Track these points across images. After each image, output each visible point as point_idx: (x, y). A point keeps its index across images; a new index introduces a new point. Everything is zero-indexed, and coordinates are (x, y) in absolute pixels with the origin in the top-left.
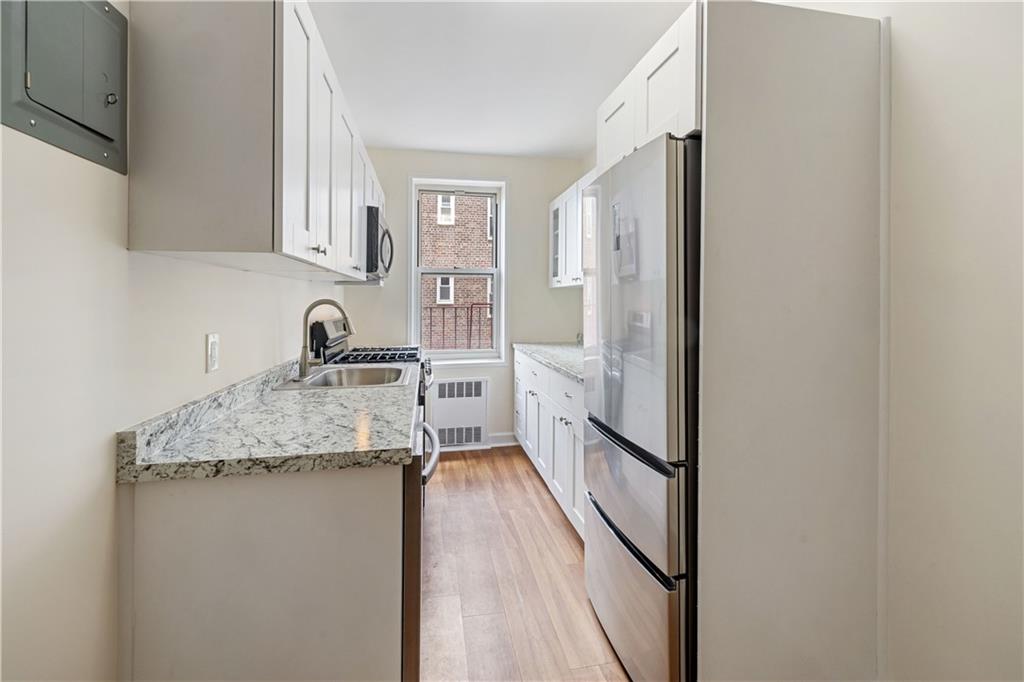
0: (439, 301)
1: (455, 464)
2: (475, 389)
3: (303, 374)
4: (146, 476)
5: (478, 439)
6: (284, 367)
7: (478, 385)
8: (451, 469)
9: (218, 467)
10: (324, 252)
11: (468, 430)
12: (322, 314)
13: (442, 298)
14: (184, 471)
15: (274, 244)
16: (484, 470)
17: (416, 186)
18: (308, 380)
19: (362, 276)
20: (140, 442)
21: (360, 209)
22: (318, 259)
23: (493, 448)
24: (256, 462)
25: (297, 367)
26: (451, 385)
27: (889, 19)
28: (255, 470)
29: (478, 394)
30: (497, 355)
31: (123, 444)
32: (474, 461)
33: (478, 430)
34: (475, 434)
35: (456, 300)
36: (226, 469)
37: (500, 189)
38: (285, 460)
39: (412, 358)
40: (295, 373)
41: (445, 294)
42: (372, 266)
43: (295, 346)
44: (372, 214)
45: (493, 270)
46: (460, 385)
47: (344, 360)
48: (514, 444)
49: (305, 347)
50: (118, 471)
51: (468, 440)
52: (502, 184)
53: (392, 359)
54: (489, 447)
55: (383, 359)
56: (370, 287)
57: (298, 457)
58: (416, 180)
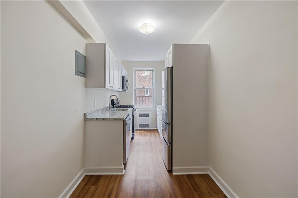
0: (145, 95)
1: (142, 132)
2: (147, 115)
3: (109, 109)
4: (88, 119)
5: (148, 127)
6: (106, 107)
7: (148, 114)
8: (141, 132)
9: (97, 119)
10: (112, 87)
11: (146, 125)
12: (114, 98)
13: (146, 94)
14: (92, 119)
15: (104, 87)
16: (149, 134)
17: (135, 69)
18: (110, 110)
19: (121, 90)
20: (87, 115)
21: (121, 76)
22: (112, 88)
23: (152, 129)
24: (102, 118)
25: (108, 108)
26: (142, 114)
27: (210, 44)
28: (102, 119)
29: (148, 116)
30: (153, 108)
31: (85, 115)
32: (147, 131)
33: (148, 124)
34: (147, 126)
35: (150, 94)
36: (98, 119)
37: (154, 69)
38: (106, 118)
39: (131, 107)
40: (108, 109)
41: (147, 93)
42: (123, 88)
43: (108, 104)
44: (123, 77)
45: (152, 88)
46: (144, 114)
47: (118, 107)
48: (156, 128)
49: (110, 104)
50: (84, 118)
51: (146, 127)
52: (154, 68)
53: (127, 107)
54: (150, 129)
55: (125, 107)
56: (124, 92)
57: (108, 118)
58: (134, 68)
